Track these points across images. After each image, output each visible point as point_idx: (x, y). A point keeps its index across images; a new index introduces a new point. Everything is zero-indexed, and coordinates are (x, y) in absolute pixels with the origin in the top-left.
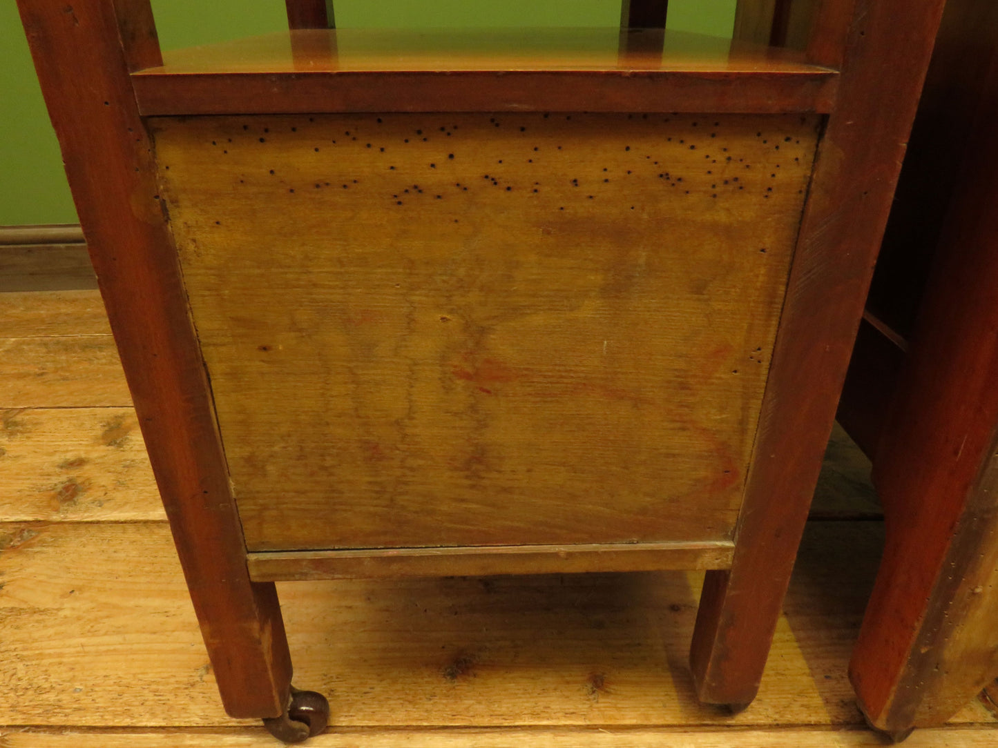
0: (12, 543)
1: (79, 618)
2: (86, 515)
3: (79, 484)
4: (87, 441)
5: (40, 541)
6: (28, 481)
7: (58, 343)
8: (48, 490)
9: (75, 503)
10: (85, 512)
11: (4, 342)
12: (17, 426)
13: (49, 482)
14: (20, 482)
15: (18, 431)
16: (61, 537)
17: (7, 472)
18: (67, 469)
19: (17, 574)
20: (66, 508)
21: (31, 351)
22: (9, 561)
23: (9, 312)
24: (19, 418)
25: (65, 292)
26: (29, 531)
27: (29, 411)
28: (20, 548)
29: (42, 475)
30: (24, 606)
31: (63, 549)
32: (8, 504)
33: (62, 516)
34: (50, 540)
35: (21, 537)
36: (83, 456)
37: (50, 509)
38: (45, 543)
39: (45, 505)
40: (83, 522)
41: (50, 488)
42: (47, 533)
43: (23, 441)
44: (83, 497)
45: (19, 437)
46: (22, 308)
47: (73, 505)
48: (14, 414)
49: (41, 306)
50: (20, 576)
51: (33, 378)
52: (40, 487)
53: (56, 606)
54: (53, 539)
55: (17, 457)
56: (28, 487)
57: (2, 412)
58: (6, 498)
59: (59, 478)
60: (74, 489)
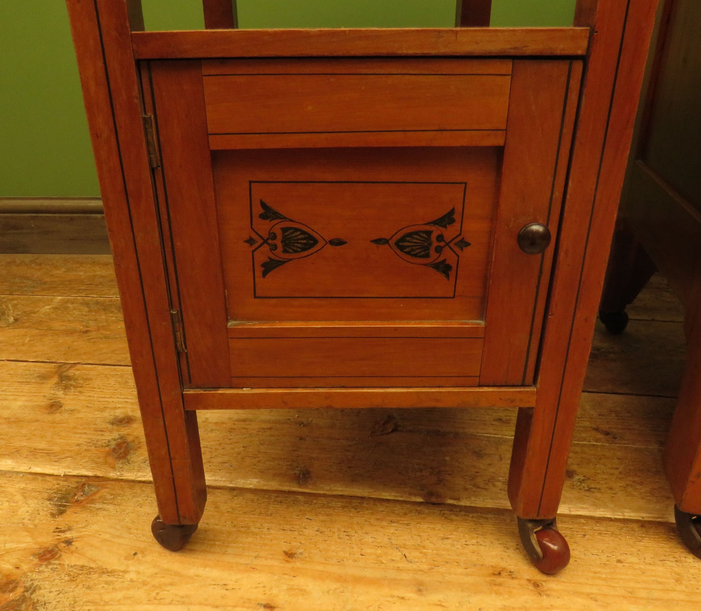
0: (76, 498)
1: (144, 583)
2: (139, 474)
3: (130, 442)
4: (132, 399)
5: (101, 497)
6: (84, 436)
7: (97, 303)
8: (102, 446)
9: (128, 461)
10: (138, 471)
11: (52, 300)
12: (70, 380)
13: (103, 438)
14: (78, 436)
15: (71, 385)
16: (119, 495)
17: (66, 425)
18: (118, 425)
19: (84, 530)
20: (121, 466)
21: (75, 309)
22: (75, 515)
23: (53, 273)
24: (71, 372)
25: (99, 256)
26: (89, 485)
27: (79, 366)
28: (83, 503)
29: (96, 431)
30: (93, 565)
31: (122, 507)
32: (70, 457)
33: (118, 473)
34: (109, 497)
35: (83, 491)
36: (130, 414)
37: (107, 466)
38: (105, 500)
39: (101, 461)
40: (137, 481)
41: (104, 444)
42: (106, 490)
43: (76, 395)
44: (135, 456)
45: (72, 391)
46: (63, 269)
47: (127, 464)
48: (66, 369)
49: (79, 268)
50: (87, 533)
51: (80, 335)
52: (95, 442)
53: (122, 568)
54: (112, 497)
55: (73, 410)
56: (85, 442)
57: (56, 367)
58: (67, 451)
59: (112, 434)
60: (126, 447)
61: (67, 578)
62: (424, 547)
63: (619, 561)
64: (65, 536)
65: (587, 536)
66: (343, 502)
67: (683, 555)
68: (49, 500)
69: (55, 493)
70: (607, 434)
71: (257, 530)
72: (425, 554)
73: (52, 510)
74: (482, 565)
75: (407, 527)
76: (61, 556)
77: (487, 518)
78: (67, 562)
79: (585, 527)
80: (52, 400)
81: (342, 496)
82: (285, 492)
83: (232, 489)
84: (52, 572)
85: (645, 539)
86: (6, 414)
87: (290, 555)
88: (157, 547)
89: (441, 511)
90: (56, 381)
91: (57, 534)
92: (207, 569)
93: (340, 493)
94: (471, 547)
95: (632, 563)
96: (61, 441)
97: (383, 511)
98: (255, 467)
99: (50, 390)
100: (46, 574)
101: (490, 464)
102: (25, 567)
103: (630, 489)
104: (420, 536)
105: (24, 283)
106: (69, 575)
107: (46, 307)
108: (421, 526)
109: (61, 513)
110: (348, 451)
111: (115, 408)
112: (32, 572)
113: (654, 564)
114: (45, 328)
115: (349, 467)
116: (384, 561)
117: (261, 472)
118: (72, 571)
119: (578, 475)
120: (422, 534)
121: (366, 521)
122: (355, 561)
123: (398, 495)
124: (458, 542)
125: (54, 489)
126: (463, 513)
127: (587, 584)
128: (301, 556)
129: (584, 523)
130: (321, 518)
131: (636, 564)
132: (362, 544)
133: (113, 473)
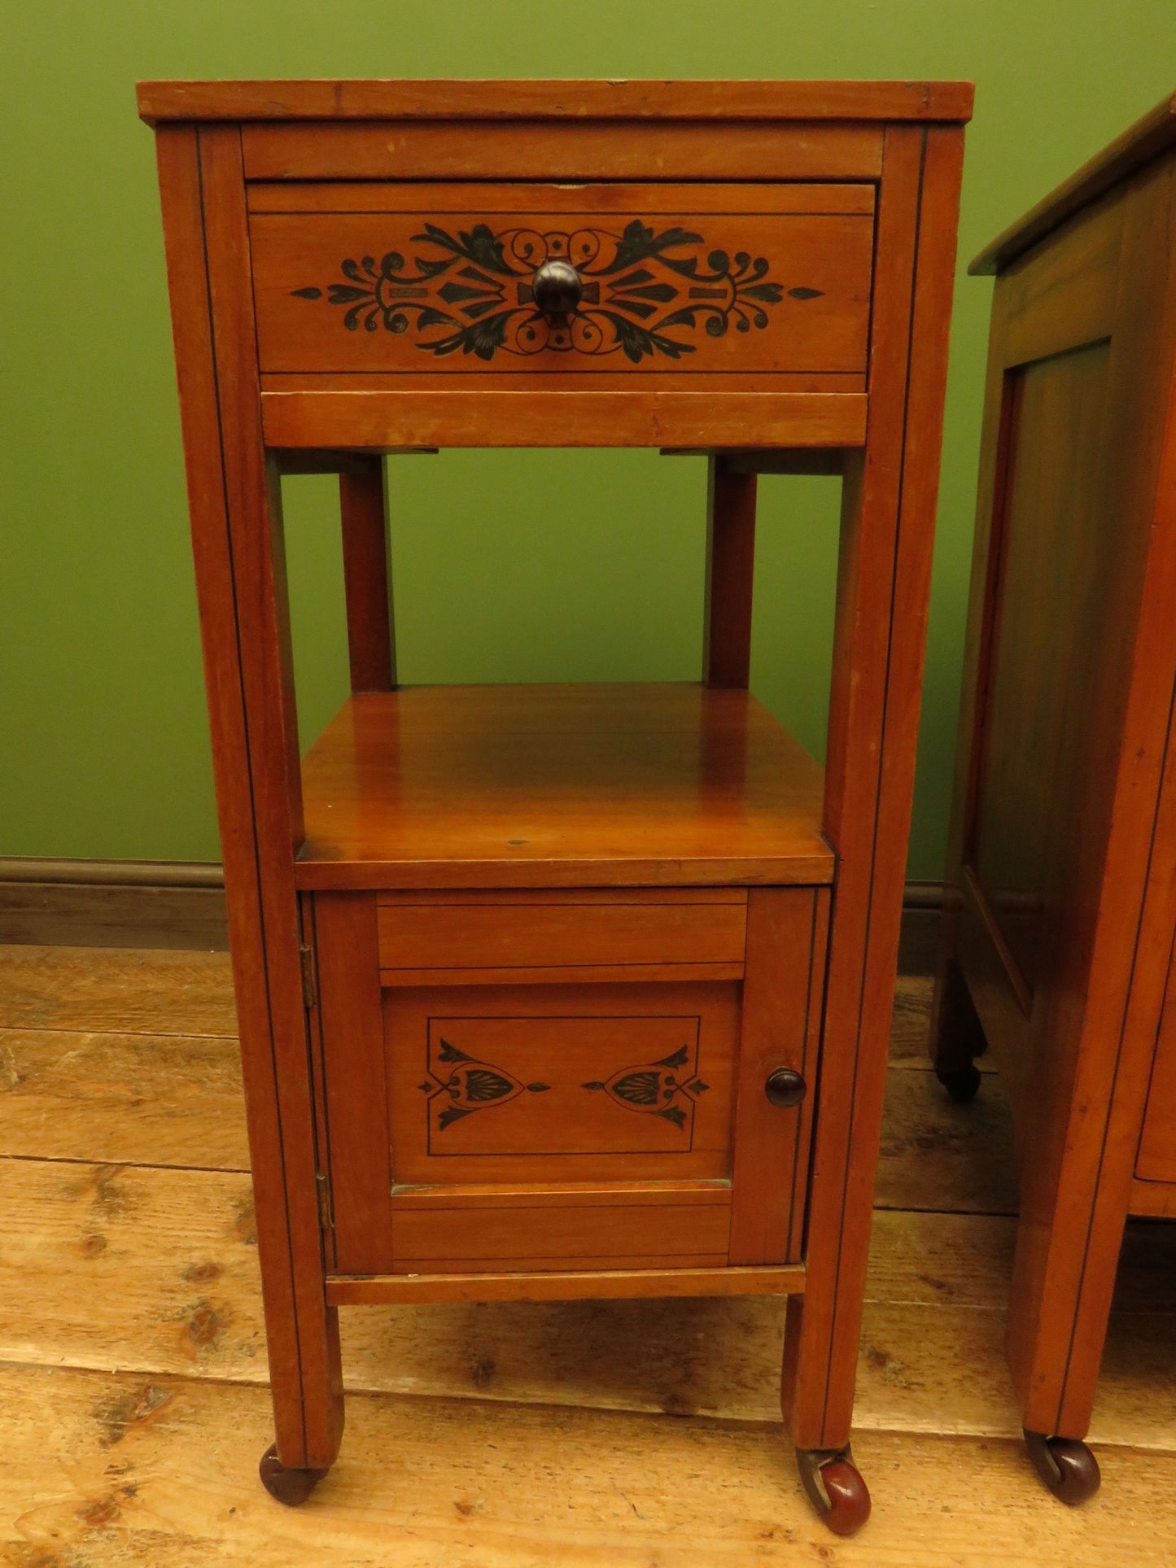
0: (137, 1412)
2: (234, 1370)
3: (217, 1312)
4: (216, 1231)
5: (175, 1411)
6: (145, 1300)
7: (152, 1046)
8: (174, 1320)
9: (216, 1347)
10: (232, 1365)
11: (78, 1039)
12: (117, 1196)
13: (175, 1304)
14: (135, 1300)
15: (119, 1206)
16: (204, 1407)
17: (114, 1280)
18: (195, 1281)
19: (152, 1469)
20: (204, 1355)
21: (116, 1058)
22: (137, 1443)
23: (76, 984)
24: (118, 1182)
25: (150, 951)
26: (155, 1388)
27: (129, 1170)
28: (149, 1422)
29: (163, 1291)
30: (169, 1530)
31: (209, 1429)
32: (124, 1340)
33: (201, 1368)
34: (188, 1410)
35: (147, 1400)
36: (215, 1260)
37: (183, 1355)
38: (183, 1416)
39: (174, 1346)
40: (229, 1381)
41: (176, 1316)
42: (184, 1397)
43: (128, 1224)
44: (225, 1337)
45: (121, 1216)
46: (93, 979)
47: (214, 1351)
48: (111, 1174)
49: (118, 975)
50: (157, 1474)
51: (126, 1109)
52: (162, 1312)
53: (215, 1536)
54: (193, 1410)
55: (124, 1253)
56: (147, 1311)
57: (93, 1171)
58: (120, 1328)
59: (187, 1298)
60: (211, 1322)
61: (131, 1553)
62: (662, 1492)
63: (946, 1509)
64: (124, 1480)
65: (901, 1467)
66: (543, 1416)
67: (1040, 1496)
68: (97, 1415)
69: (104, 1404)
70: (940, 1285)
71: (414, 1468)
72: (663, 1504)
73: (101, 1434)
74: (746, 1520)
75: (639, 1457)
76: (120, 1515)
77: (756, 1440)
78: (130, 1526)
79: (899, 1452)
80: (90, 1233)
81: (542, 1406)
82: (455, 1400)
83: (376, 1395)
84: (108, 1541)
85: (985, 1469)
86: (17, 1258)
87: (464, 1509)
88: (265, 1499)
89: (688, 1428)
90: (93, 1199)
91: (111, 1476)
92: (342, 1535)
93: (540, 1401)
94: (731, 1490)
95: (964, 1511)
96: (109, 1309)
97: (602, 1431)
98: (409, 1356)
99: (84, 1214)
100: (100, 1546)
101: (764, 1345)
102: (66, 1534)
103: (968, 1384)
104: (656, 1473)
105: (29, 1004)
106: (134, 1547)
107: (72, 1054)
108: (659, 1455)
109: (116, 1439)
110: (550, 1325)
111: (190, 1249)
112: (77, 1542)
113: (996, 1513)
114: (71, 1095)
115: (552, 1355)
116: (603, 1517)
117: (421, 1365)
118: (139, 1540)
119: (893, 1361)
120: (660, 1469)
121: (577, 1449)
122: (561, 1517)
123: (625, 1402)
124: (712, 1481)
125: (103, 1397)
126: (721, 1432)
127: (896, 1549)
128: (481, 1511)
129: (898, 1445)
130: (512, 1444)
131: (970, 1512)
132: (570, 1489)
133: (193, 1368)
